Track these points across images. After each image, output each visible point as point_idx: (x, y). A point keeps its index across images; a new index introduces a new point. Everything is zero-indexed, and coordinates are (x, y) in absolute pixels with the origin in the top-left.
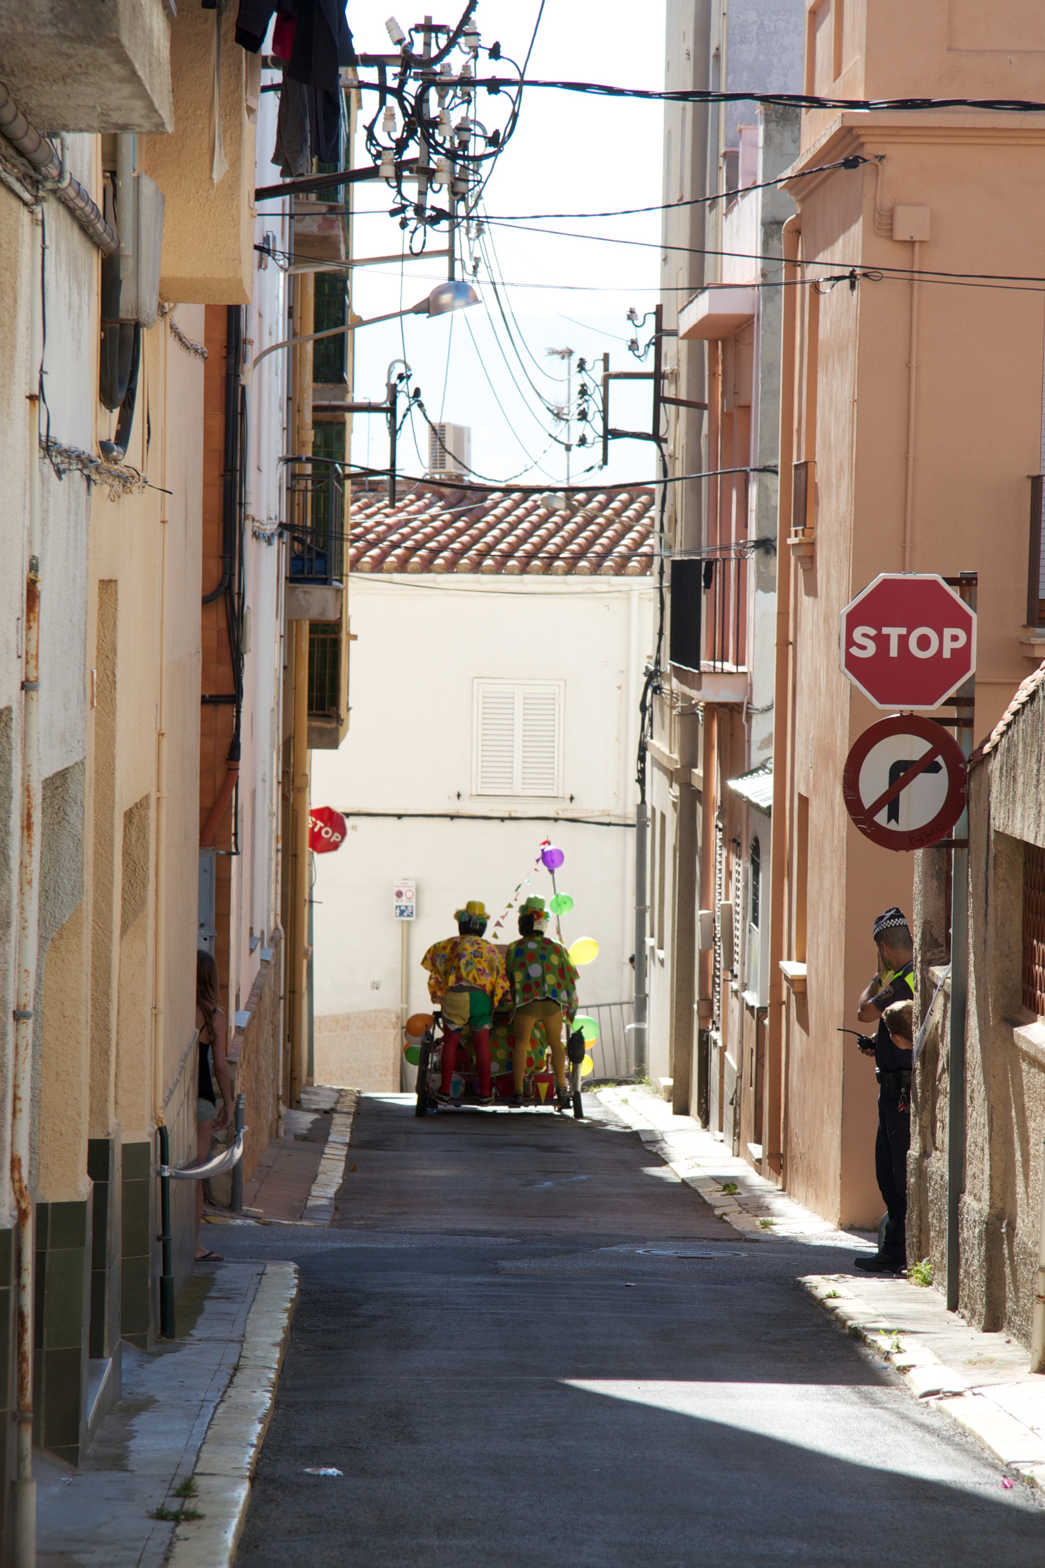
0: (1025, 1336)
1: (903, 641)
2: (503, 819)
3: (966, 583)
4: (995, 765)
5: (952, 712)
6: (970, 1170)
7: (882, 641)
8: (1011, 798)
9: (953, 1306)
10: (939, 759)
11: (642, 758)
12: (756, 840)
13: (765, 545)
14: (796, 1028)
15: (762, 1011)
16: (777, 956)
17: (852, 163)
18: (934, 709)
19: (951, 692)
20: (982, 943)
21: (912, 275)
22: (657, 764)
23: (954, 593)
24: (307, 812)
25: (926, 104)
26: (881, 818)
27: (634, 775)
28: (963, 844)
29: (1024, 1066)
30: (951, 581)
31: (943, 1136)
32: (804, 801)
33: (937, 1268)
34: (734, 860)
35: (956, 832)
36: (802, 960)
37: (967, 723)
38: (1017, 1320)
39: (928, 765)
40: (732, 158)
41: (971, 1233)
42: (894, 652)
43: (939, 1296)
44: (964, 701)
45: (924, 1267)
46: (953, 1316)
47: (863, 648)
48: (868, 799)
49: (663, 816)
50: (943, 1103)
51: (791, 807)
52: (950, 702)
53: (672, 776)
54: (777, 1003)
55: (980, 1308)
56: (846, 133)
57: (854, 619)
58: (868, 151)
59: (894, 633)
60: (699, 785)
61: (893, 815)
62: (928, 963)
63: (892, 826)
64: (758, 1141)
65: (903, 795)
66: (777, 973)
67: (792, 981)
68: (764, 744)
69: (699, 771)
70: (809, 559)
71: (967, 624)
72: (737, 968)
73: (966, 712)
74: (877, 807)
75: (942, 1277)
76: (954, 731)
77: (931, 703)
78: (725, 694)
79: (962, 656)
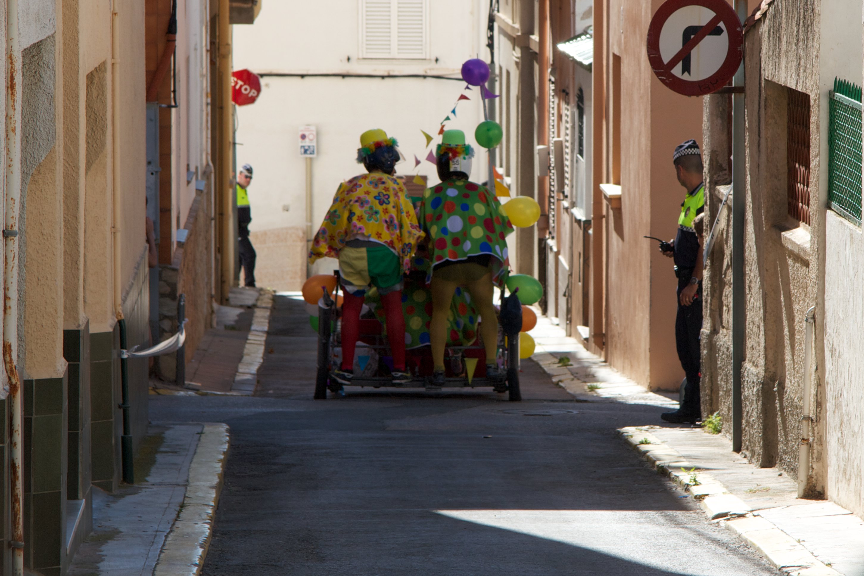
0: (793, 471)
2: (383, 77)
4: (764, 28)
6: (749, 343)
8: (777, 54)
9: (737, 449)
10: (721, 25)
11: (491, 28)
12: (581, 90)
14: (614, 236)
15: (587, 223)
16: (598, 180)
20: (756, 167)
22: (502, 31)
24: (230, 74)
26: (677, 71)
27: (485, 41)
28: (740, 90)
29: (790, 262)
31: (728, 317)
32: (617, 59)
33: (725, 419)
34: (563, 106)
35: (735, 81)
36: (618, 183)
38: (787, 458)
39: (712, 29)
41: (750, 392)
43: (726, 440)
45: (715, 418)
46: (738, 456)
48: (666, 57)
49: (508, 73)
50: (728, 291)
51: (608, 64)
53: (514, 41)
54: (598, 216)
55: (758, 449)
60: (535, 48)
61: (686, 68)
62: (714, 183)
63: (686, 77)
64: (586, 324)
65: (694, 53)
66: (598, 193)
67: (610, 199)
68: (586, 15)
69: (535, 37)
72: (567, 190)
74: (673, 62)
75: (729, 426)
76: (732, 3)
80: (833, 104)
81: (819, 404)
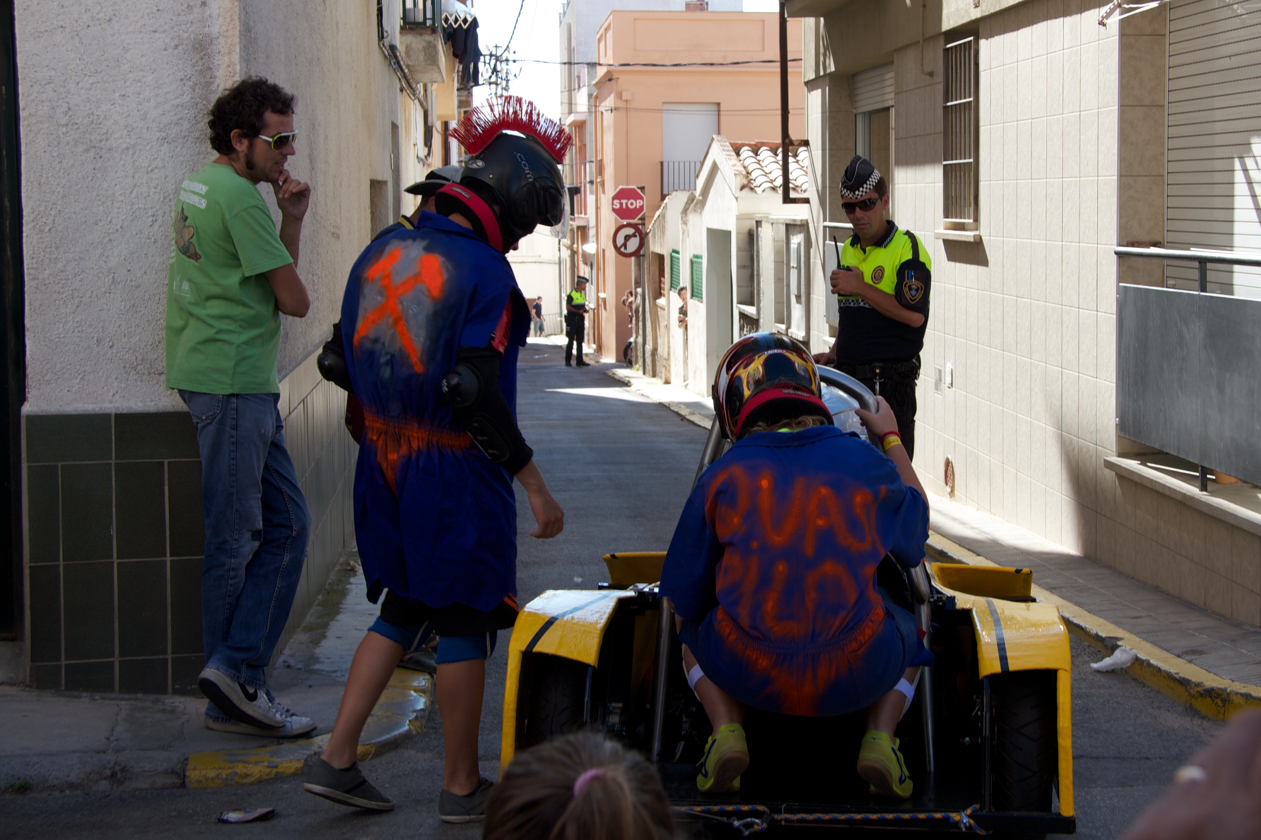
0: (661, 378)
1: (627, 204)
3: (642, 189)
4: (650, 234)
5: (640, 222)
6: (647, 339)
7: (621, 204)
8: (654, 242)
9: (644, 373)
10: (637, 234)
11: (559, 244)
12: (592, 263)
13: (591, 182)
14: (604, 311)
16: (598, 292)
17: (610, 80)
18: (635, 221)
19: (639, 216)
20: (649, 280)
21: (627, 109)
22: (564, 245)
23: (639, 191)
25: (628, 65)
26: (623, 250)
27: (557, 249)
28: (644, 256)
29: (659, 310)
30: (638, 188)
31: (641, 332)
32: (603, 250)
34: (586, 268)
35: (642, 252)
36: (604, 292)
37: (643, 224)
38: (659, 374)
39: (634, 235)
40: (579, 77)
41: (648, 355)
42: (624, 206)
43: (641, 372)
44: (643, 219)
46: (644, 376)
47: (616, 205)
48: (619, 246)
49: (566, 260)
50: (641, 324)
51: (600, 252)
52: (640, 219)
53: (568, 248)
54: (598, 305)
55: (651, 373)
56: (609, 72)
57: (614, 198)
58: (615, 77)
59: (624, 202)
60: (575, 249)
61: (626, 249)
62: (636, 288)
63: (626, 252)
65: (628, 244)
66: (598, 297)
67: (602, 299)
68: (592, 235)
69: (575, 246)
70: (603, 184)
71: (642, 199)
72: (587, 298)
73: (643, 222)
74: (621, 247)
76: (640, 227)
77: (634, 218)
78: (582, 223)
79: (642, 208)
80: (672, 257)
81: (669, 354)
